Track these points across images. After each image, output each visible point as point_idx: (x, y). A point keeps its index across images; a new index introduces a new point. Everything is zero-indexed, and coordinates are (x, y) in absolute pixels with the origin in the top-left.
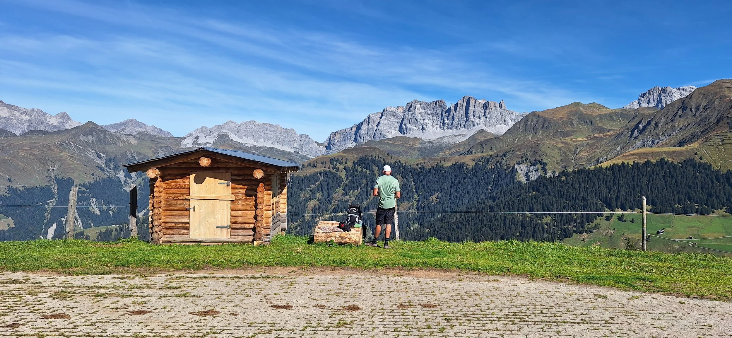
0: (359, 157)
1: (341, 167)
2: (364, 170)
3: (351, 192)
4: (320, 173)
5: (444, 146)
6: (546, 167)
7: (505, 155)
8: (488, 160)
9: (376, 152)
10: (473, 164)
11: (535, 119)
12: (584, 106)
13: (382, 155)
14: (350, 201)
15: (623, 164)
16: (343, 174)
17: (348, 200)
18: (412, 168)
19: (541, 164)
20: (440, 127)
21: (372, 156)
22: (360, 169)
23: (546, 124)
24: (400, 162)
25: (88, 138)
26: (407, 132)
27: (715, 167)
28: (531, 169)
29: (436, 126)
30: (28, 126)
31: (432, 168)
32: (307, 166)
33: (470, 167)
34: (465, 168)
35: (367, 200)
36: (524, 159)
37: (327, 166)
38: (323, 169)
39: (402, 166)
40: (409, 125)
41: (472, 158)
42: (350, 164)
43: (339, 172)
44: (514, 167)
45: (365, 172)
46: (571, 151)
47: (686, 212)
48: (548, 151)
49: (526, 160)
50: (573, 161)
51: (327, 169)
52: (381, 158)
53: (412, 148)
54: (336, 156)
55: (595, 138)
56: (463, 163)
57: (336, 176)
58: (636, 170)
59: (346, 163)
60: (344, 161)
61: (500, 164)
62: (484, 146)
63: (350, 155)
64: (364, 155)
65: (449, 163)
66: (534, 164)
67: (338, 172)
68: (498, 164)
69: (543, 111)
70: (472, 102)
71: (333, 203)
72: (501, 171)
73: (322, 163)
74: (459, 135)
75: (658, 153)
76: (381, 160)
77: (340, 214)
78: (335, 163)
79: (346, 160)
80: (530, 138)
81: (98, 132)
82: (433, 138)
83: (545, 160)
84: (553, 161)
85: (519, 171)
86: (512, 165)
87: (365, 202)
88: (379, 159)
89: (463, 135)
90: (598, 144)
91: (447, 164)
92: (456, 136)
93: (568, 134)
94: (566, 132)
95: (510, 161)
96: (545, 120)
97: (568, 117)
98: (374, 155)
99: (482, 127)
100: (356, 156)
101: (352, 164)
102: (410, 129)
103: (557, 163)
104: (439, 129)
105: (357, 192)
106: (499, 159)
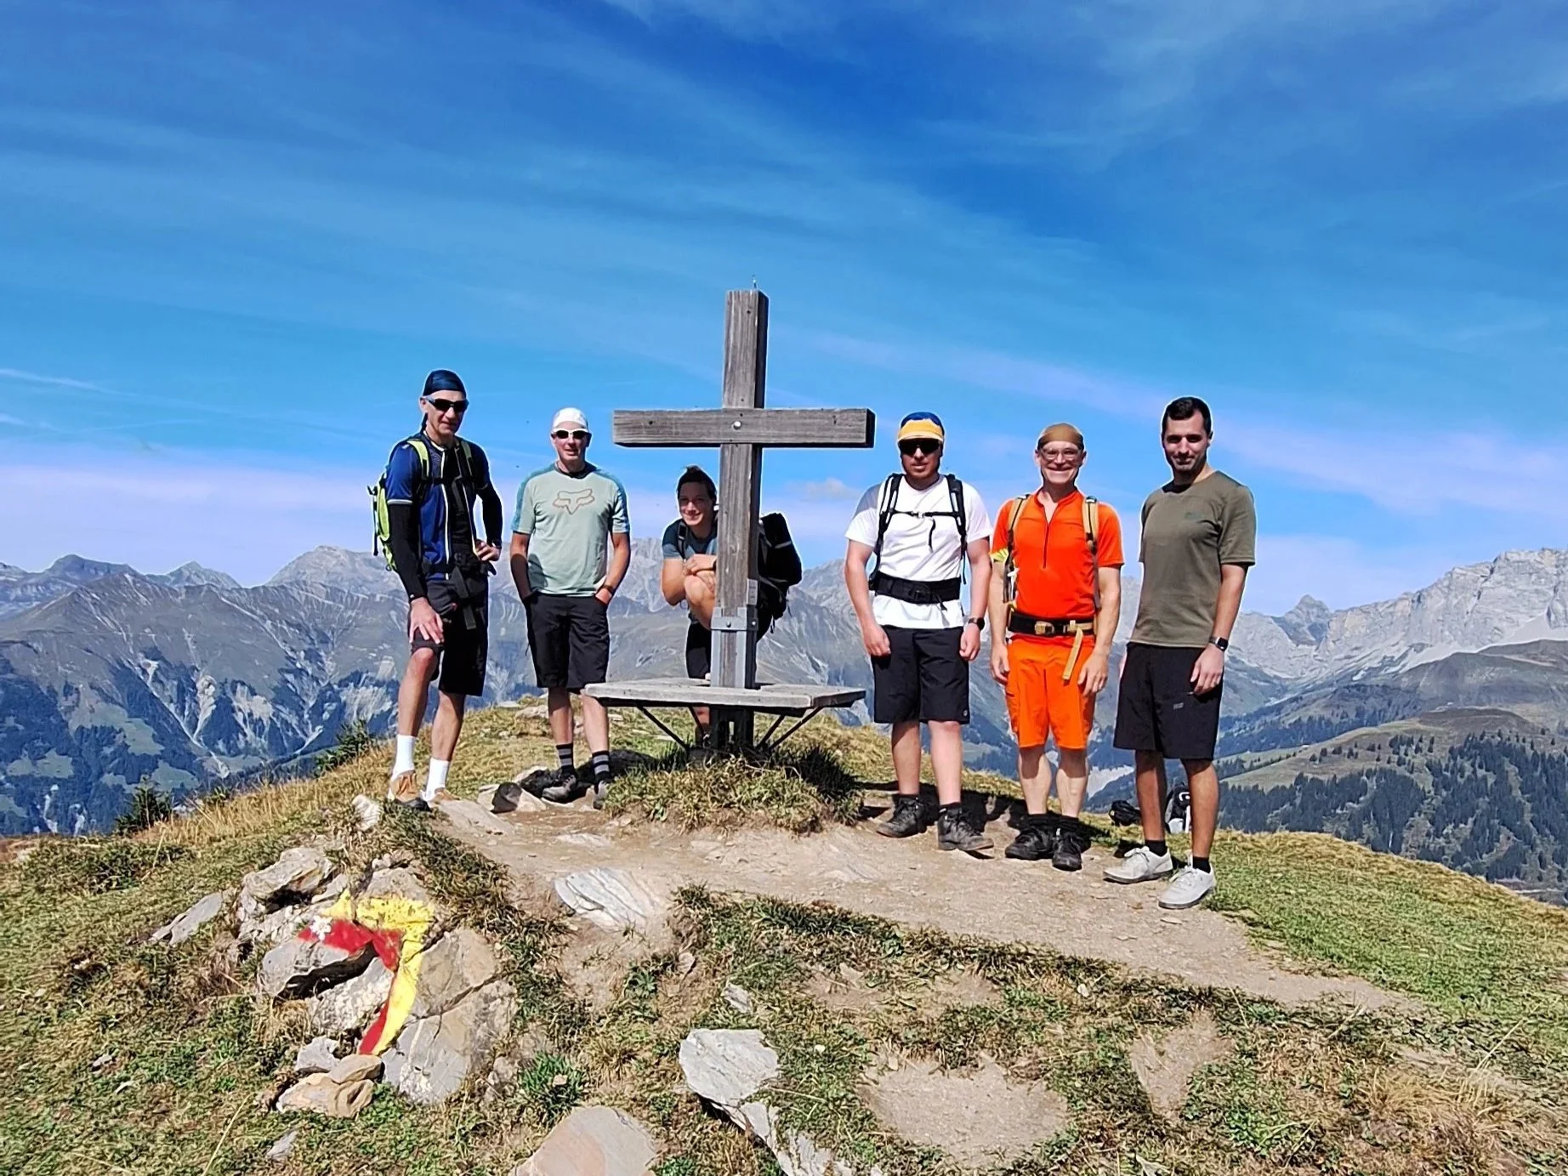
0: (1465, 735)
1: (1419, 760)
2: (1481, 773)
3: (1449, 830)
4: (1370, 774)
9: (1510, 725)
13: (1527, 732)
14: (1447, 851)
16: (1425, 781)
17: (1442, 848)
21: (1500, 735)
22: (1469, 771)
25: (790, 625)
30: (650, 581)
32: (1334, 752)
37: (1385, 757)
38: (1373, 765)
42: (1440, 755)
43: (1415, 774)
45: (1485, 779)
51: (1383, 764)
52: (1524, 741)
54: (1406, 731)
57: (1409, 784)
59: (1430, 750)
60: (1425, 746)
63: (1441, 729)
64: (1478, 735)
67: (1412, 773)
73: (1372, 749)
76: (1523, 749)
78: (1403, 748)
79: (1432, 742)
81: (809, 611)
87: (1484, 856)
88: (1519, 745)
98: (1506, 732)
100: (1456, 733)
101: (1446, 754)
105: (1466, 828)
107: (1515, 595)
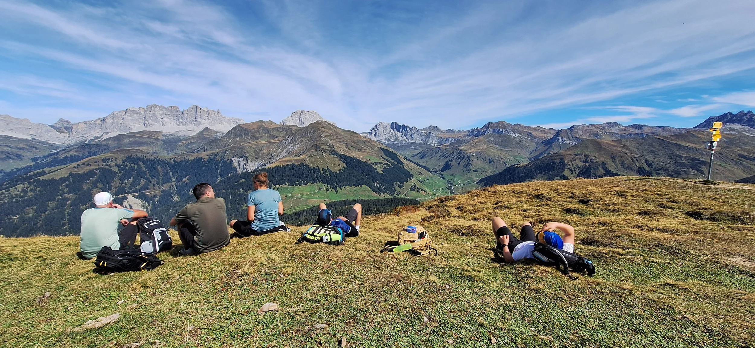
0: (126, 156)
1: (113, 164)
3: (126, 181)
4: (96, 169)
5: (181, 138)
6: (248, 159)
7: (225, 152)
8: (216, 155)
9: (139, 152)
10: (208, 157)
11: (240, 129)
12: (264, 122)
15: (279, 166)
16: (116, 169)
18: (167, 161)
19: (245, 157)
20: (176, 123)
21: (136, 155)
22: (129, 165)
23: (246, 132)
24: (158, 158)
26: (149, 126)
27: (311, 166)
28: (240, 160)
29: (173, 123)
31: (181, 161)
32: (82, 164)
33: (206, 160)
34: (203, 160)
35: (139, 184)
36: (236, 154)
37: (101, 164)
38: (97, 167)
39: (160, 160)
40: (150, 121)
41: (206, 154)
42: (119, 162)
44: (231, 160)
45: (134, 167)
46: (259, 150)
47: (300, 184)
48: (248, 150)
49: (237, 155)
50: (260, 155)
51: (101, 166)
52: (143, 156)
53: (157, 140)
54: (107, 156)
55: (270, 143)
56: (201, 157)
57: (110, 171)
58: (283, 168)
59: (116, 161)
60: (114, 160)
61: (223, 157)
62: (212, 144)
63: (118, 155)
64: (130, 156)
65: (192, 157)
66: (241, 157)
67: (111, 167)
68: (222, 157)
69: (244, 124)
70: (198, 109)
71: (113, 190)
72: (224, 162)
73: (96, 162)
74: (191, 130)
75: (292, 160)
76: (144, 158)
77: (121, 196)
78: (107, 161)
79: (116, 158)
80: (238, 140)
82: (172, 132)
83: (247, 155)
84: (251, 155)
85: (234, 161)
86: (230, 158)
88: (142, 157)
89: (194, 130)
90: (272, 146)
91: (191, 158)
92: (188, 131)
93: (257, 138)
94: (257, 137)
95: (227, 156)
96: (246, 130)
97: (257, 128)
99: (206, 126)
100: (123, 156)
102: (151, 124)
103: (253, 156)
104: (175, 125)
105: (131, 180)
106: (222, 154)
107: (133, 119)
